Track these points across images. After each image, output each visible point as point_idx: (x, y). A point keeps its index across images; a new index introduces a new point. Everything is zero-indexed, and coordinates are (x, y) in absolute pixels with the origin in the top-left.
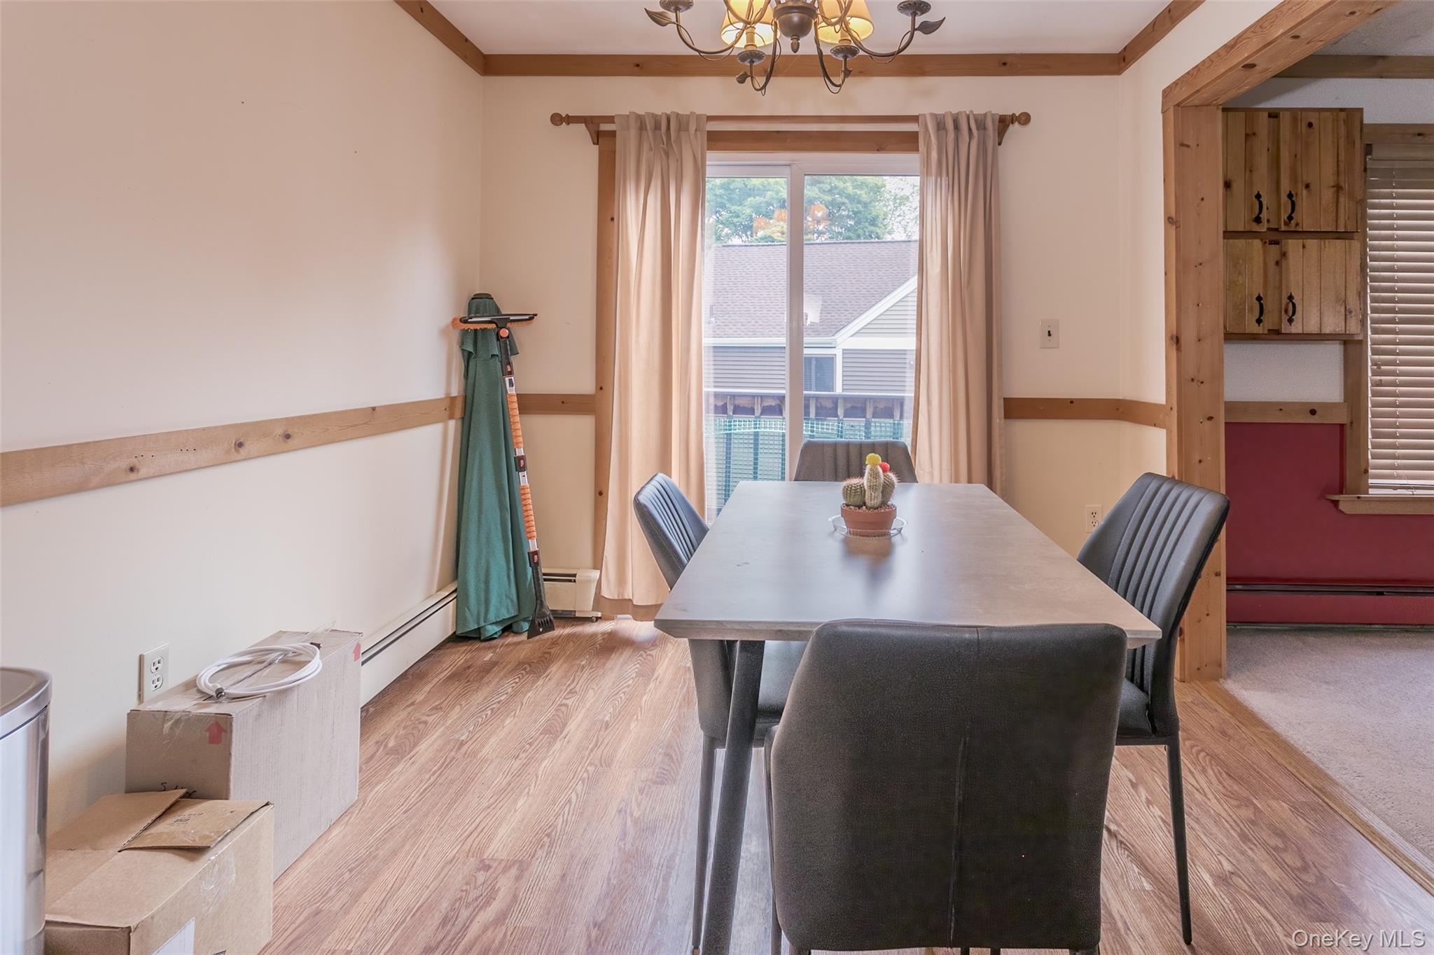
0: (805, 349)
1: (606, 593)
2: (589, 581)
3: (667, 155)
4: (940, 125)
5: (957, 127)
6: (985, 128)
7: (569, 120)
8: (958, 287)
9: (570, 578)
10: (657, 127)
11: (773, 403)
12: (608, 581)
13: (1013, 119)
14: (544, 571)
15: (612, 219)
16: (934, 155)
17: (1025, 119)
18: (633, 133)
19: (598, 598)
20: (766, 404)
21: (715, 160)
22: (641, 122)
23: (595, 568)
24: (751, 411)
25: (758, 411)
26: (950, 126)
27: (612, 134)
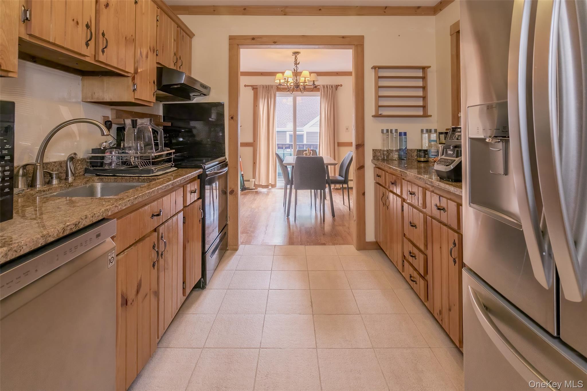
0: (297, 132)
1: (256, 183)
2: (252, 181)
3: (268, 93)
4: (324, 87)
5: (327, 87)
6: (333, 87)
7: (248, 86)
8: (328, 120)
9: (249, 181)
10: (267, 87)
11: (288, 146)
12: (257, 181)
13: (339, 86)
14: (244, 179)
15: (257, 106)
16: (323, 93)
17: (341, 85)
18: (262, 89)
19: (255, 184)
20: (286, 146)
21: (278, 93)
22: (263, 86)
23: (253, 179)
24: (282, 148)
25: (284, 148)
26: (326, 87)
27: (257, 88)
